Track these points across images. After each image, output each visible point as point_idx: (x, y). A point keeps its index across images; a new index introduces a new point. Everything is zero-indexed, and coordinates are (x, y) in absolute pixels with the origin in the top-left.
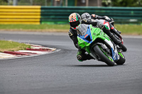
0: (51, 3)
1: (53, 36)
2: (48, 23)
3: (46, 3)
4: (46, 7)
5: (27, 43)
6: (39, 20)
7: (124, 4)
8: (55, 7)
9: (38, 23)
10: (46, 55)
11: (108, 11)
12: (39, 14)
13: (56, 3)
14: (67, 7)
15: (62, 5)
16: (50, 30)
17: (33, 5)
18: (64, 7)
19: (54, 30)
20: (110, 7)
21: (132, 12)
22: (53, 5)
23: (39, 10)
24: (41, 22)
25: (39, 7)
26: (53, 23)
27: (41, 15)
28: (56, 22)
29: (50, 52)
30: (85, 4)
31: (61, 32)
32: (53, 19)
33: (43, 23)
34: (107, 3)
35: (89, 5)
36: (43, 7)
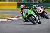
4: (19, 3)
5: (12, 15)
6: (16, 7)
7: (46, 2)
8: (22, 3)
9: (16, 9)
12: (16, 5)
13: (22, 1)
14: (26, 3)
15: (24, 2)
17: (14, 2)
20: (41, 3)
21: (49, 5)
24: (17, 8)
25: (16, 3)
30: (32, 2)
33: (18, 8)
35: (34, 2)
36: (18, 3)
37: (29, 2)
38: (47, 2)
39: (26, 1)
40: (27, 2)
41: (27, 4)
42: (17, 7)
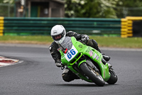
0: (14, 14)
1: (15, 47)
2: (11, 35)
3: (9, 14)
4: (9, 18)
6: (2, 31)
7: (87, 15)
8: (18, 18)
9: (1, 35)
10: (8, 66)
11: (71, 22)
12: (2, 25)
13: (19, 14)
14: (29, 18)
15: (25, 16)
16: (13, 42)
18: (26, 18)
19: (17, 41)
20: (73, 18)
21: (95, 23)
22: (16, 16)
23: (2, 22)
24: (4, 33)
25: (2, 18)
26: (15, 35)
27: (4, 26)
28: (19, 34)
29: (13, 64)
30: (47, 15)
31: (24, 43)
32: (16, 30)
33: (6, 34)
34: (70, 14)
35: (52, 16)
36: (6, 18)
37: (36, 16)
38: (89, 17)
39: (29, 14)
40: (31, 16)
41: (31, 22)
42: (4, 30)
